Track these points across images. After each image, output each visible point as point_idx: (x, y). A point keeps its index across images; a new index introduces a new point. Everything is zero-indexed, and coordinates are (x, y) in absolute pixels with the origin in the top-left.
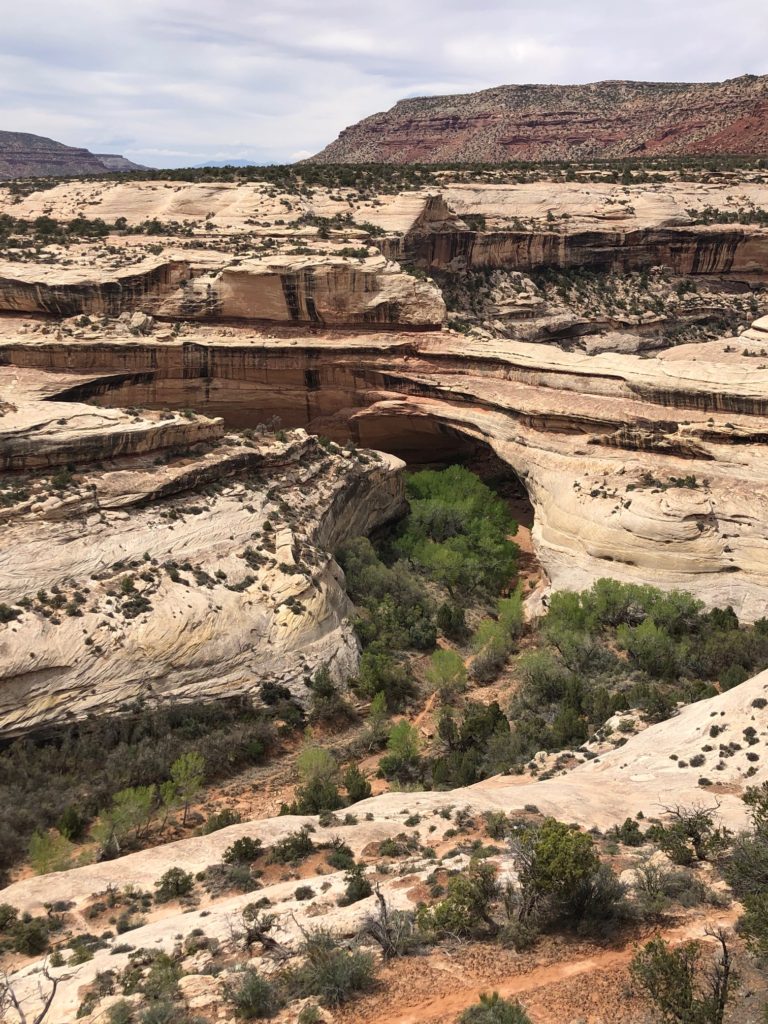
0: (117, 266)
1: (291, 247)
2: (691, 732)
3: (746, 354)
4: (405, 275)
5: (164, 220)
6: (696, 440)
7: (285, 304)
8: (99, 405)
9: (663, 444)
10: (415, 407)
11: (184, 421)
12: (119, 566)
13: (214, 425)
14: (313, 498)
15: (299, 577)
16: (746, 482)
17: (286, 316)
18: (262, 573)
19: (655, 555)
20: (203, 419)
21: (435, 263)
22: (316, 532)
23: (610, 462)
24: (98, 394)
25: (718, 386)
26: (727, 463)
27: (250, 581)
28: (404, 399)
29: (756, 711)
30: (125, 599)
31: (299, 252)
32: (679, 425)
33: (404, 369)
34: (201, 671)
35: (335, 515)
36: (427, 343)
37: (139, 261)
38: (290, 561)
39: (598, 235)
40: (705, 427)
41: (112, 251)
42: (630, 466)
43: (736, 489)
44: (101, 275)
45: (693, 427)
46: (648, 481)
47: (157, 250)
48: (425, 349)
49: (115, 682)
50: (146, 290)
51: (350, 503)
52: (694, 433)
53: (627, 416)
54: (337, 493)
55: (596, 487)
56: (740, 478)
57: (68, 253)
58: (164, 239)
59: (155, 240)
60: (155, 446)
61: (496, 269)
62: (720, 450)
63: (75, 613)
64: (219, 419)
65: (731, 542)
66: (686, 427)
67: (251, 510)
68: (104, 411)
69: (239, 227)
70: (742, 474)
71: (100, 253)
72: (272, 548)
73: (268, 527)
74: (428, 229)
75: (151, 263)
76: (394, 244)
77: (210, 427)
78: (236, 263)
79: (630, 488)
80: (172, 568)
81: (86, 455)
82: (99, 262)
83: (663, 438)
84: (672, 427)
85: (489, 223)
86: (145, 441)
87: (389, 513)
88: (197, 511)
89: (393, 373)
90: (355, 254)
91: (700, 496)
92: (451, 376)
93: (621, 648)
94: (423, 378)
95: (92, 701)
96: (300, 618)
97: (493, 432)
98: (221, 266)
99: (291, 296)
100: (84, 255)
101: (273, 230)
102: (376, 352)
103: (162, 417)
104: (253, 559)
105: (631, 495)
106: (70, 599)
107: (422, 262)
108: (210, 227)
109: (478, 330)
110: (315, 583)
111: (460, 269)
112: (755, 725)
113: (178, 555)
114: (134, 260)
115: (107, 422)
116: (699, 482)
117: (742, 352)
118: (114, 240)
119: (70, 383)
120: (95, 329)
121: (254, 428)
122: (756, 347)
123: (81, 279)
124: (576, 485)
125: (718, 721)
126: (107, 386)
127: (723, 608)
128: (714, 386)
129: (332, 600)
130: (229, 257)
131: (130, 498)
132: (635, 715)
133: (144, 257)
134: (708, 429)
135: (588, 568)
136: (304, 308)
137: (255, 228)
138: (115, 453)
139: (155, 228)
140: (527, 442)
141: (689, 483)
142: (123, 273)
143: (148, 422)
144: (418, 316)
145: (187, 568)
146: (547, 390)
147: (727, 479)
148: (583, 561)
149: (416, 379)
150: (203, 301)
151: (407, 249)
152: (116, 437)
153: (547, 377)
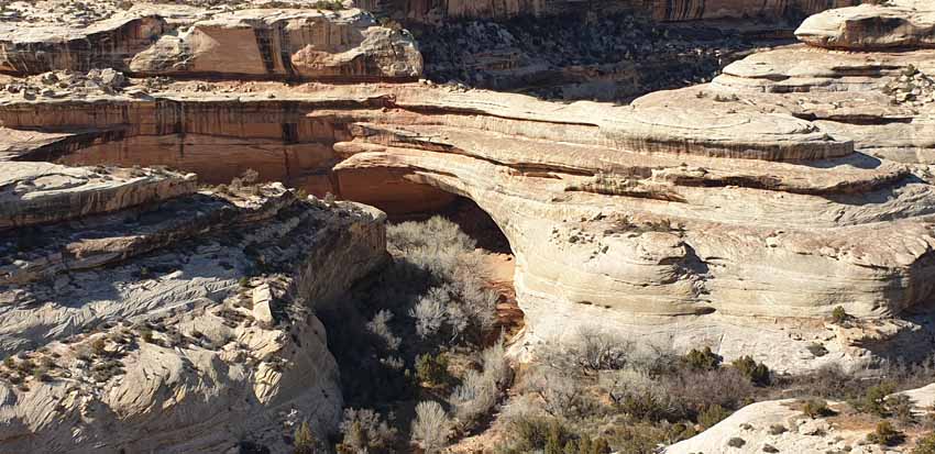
0: (85, 24)
3: (718, 99)
4: (381, 28)
6: (670, 184)
7: (259, 58)
8: (66, 164)
9: (638, 189)
10: (395, 159)
11: (156, 178)
13: (186, 181)
14: (293, 252)
15: (277, 333)
16: (719, 224)
17: (261, 69)
18: (239, 331)
19: (632, 298)
20: (175, 176)
21: (411, 15)
23: (587, 208)
24: (68, 153)
25: (689, 132)
26: (700, 207)
27: (229, 339)
28: (384, 150)
30: (96, 362)
31: (274, 5)
32: (653, 171)
33: (382, 121)
35: (315, 269)
36: (404, 94)
37: (109, 16)
38: (268, 318)
40: (679, 171)
41: (81, 7)
42: (607, 211)
43: (709, 232)
44: (70, 31)
45: (668, 172)
46: (626, 226)
47: (127, 6)
48: (402, 100)
50: (116, 47)
51: (330, 256)
52: (668, 178)
53: (602, 163)
54: (316, 246)
55: (574, 233)
56: (714, 220)
57: (35, 10)
60: (124, 204)
61: (473, 20)
62: (694, 194)
63: (45, 379)
64: (193, 174)
65: (706, 284)
66: (659, 172)
67: (226, 267)
68: (70, 171)
70: (715, 217)
71: (67, 9)
72: (250, 306)
73: (245, 283)
75: (121, 19)
77: (183, 183)
78: (209, 16)
79: (608, 233)
80: (145, 328)
81: (52, 215)
82: (67, 18)
83: (637, 183)
84: (647, 173)
86: (114, 199)
87: (371, 265)
88: (170, 270)
89: (372, 125)
90: (330, 8)
91: (675, 239)
92: (430, 127)
93: (603, 392)
94: (402, 129)
97: (472, 181)
98: (193, 21)
99: (266, 50)
100: (51, 11)
102: (354, 105)
103: (133, 175)
104: (230, 317)
105: (609, 240)
106: (38, 364)
107: (400, 15)
110: (295, 339)
111: (437, 21)
113: (151, 315)
114: (104, 15)
115: (74, 181)
116: (674, 225)
117: (714, 97)
119: (38, 142)
120: (64, 86)
121: (229, 183)
122: (727, 92)
123: (49, 36)
124: (556, 232)
126: (77, 144)
127: (702, 349)
128: (685, 130)
130: (202, 12)
133: (113, 12)
134: (681, 173)
135: (569, 314)
136: (280, 62)
138: (83, 212)
140: (506, 191)
141: (661, 227)
142: (92, 29)
143: (119, 179)
144: (394, 68)
145: (161, 328)
146: (524, 139)
147: (701, 222)
148: (563, 306)
149: (395, 131)
150: (176, 56)
151: (383, 1)
152: (85, 196)
153: (523, 126)
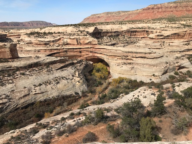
0: (54, 38)
1: (77, 35)
2: (130, 96)
3: (137, 46)
4: (92, 38)
5: (60, 32)
6: (131, 58)
8: (52, 56)
9: (127, 58)
11: (64, 58)
12: (55, 78)
14: (81, 68)
15: (79, 78)
17: (77, 44)
18: (74, 78)
19: (126, 73)
20: (66, 58)
22: (81, 72)
23: (120, 61)
26: (135, 61)
27: (73, 79)
28: (93, 54)
29: (139, 93)
30: (56, 82)
31: (78, 35)
34: (67, 91)
35: (84, 70)
36: (95, 47)
38: (78, 76)
39: (118, 31)
40: (132, 56)
41: (53, 36)
42: (122, 62)
43: (136, 64)
44: (52, 39)
45: (130, 56)
46: (125, 63)
47: (59, 36)
49: (55, 93)
50: (58, 41)
51: (86, 68)
53: (122, 55)
54: (84, 67)
55: (118, 65)
57: (48, 37)
58: (60, 34)
59: (59, 34)
61: (104, 36)
62: (134, 59)
63: (50, 84)
64: (68, 58)
65: (136, 71)
67: (73, 70)
68: (52, 57)
69: (70, 32)
70: (137, 62)
72: (76, 74)
73: (75, 72)
74: (95, 31)
75: (58, 38)
76: (91, 34)
78: (70, 37)
79: (122, 64)
80: (62, 78)
81: (50, 63)
84: (128, 56)
85: (103, 30)
86: (58, 61)
87: (91, 69)
88: (65, 70)
89: (91, 51)
90: (85, 35)
91: (132, 65)
92: (99, 51)
93: (122, 85)
94: (95, 51)
95: (52, 95)
96: (79, 83)
97: (104, 58)
98: (68, 38)
99: (77, 41)
100: (50, 37)
101: (75, 32)
102: (89, 48)
103: (60, 58)
104: (73, 76)
105: (123, 65)
106: (49, 82)
107: (95, 36)
108: (66, 32)
109: (102, 45)
110: (81, 79)
112: (139, 95)
113: (63, 76)
114: (56, 37)
115: (53, 59)
118: (54, 35)
120: (51, 47)
122: (139, 45)
123: (49, 40)
124: (115, 64)
125: (134, 94)
127: (135, 80)
128: (133, 50)
129: (83, 81)
130: (69, 36)
131: (56, 69)
132: (123, 94)
136: (79, 43)
137: (72, 32)
139: (59, 33)
140: (109, 59)
141: (130, 64)
142: (55, 39)
143: (58, 59)
144: (94, 43)
145: (64, 77)
148: (117, 74)
150: (66, 42)
151: (92, 34)
152: (54, 61)
153: (111, 51)
